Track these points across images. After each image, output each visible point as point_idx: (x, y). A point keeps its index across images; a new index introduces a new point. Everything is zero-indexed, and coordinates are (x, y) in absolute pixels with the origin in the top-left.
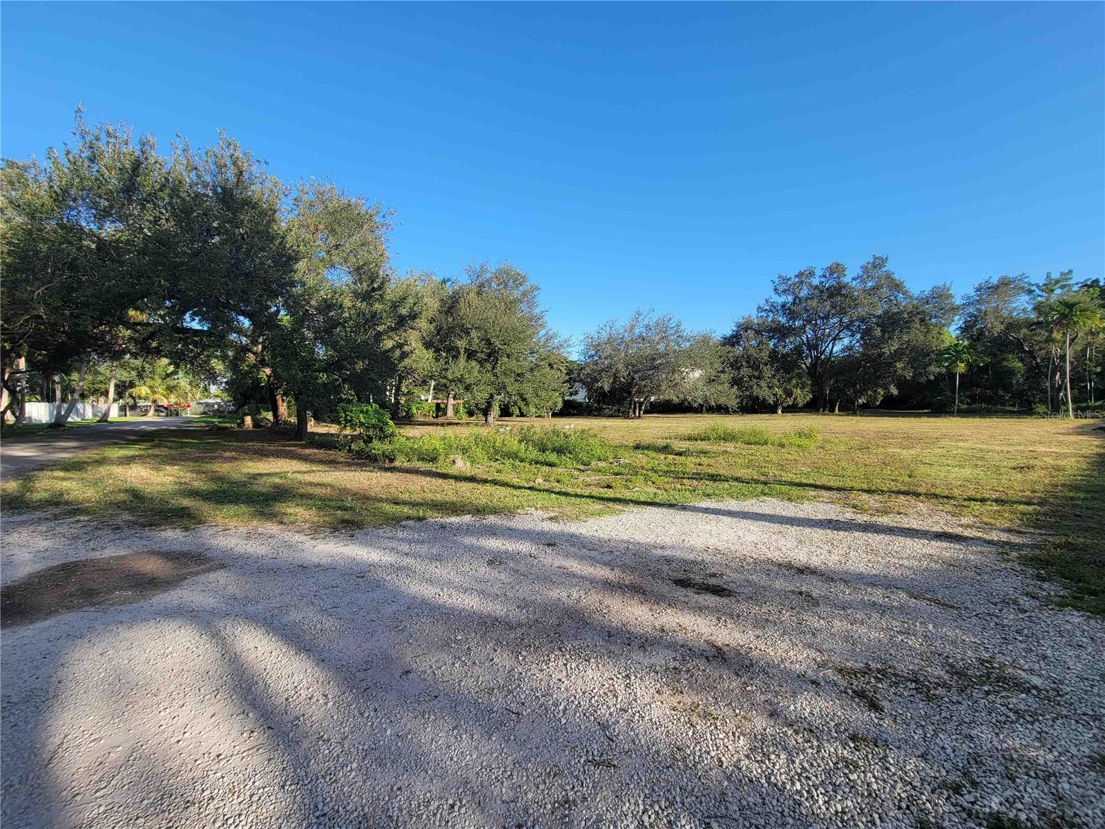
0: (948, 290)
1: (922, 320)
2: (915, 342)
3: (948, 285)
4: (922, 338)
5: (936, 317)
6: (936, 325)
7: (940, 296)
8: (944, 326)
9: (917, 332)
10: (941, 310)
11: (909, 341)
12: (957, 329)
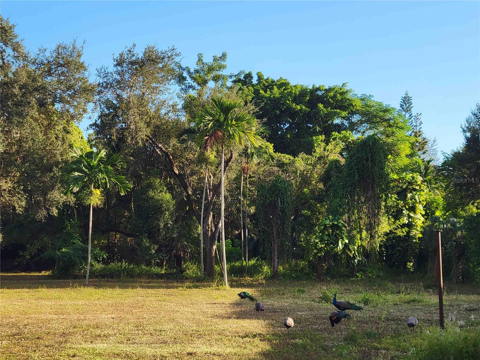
0: (79, 56)
1: (42, 104)
2: (30, 143)
3: (78, 45)
4: (40, 135)
5: (62, 100)
6: (61, 115)
7: (67, 64)
8: (73, 117)
9: (34, 124)
10: (69, 88)
11: (20, 141)
12: (91, 126)
